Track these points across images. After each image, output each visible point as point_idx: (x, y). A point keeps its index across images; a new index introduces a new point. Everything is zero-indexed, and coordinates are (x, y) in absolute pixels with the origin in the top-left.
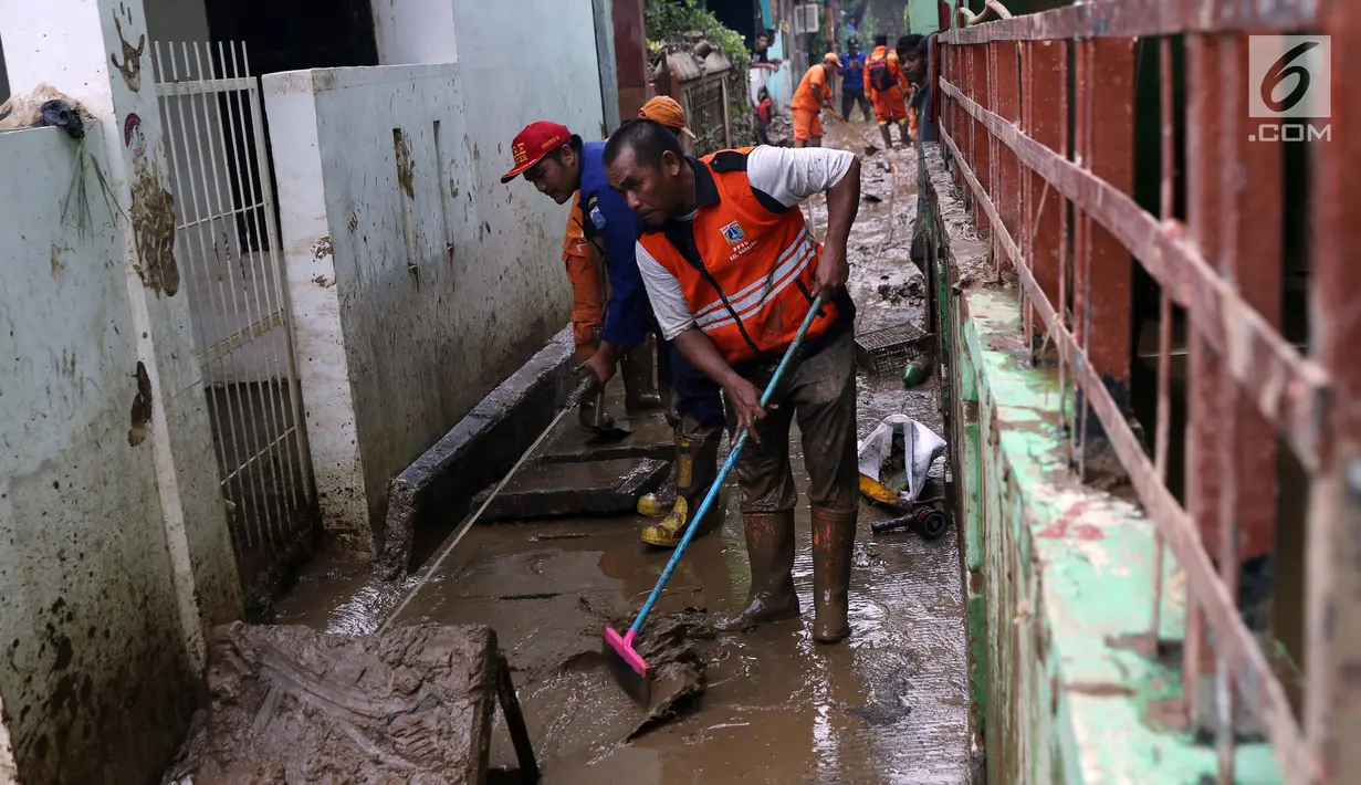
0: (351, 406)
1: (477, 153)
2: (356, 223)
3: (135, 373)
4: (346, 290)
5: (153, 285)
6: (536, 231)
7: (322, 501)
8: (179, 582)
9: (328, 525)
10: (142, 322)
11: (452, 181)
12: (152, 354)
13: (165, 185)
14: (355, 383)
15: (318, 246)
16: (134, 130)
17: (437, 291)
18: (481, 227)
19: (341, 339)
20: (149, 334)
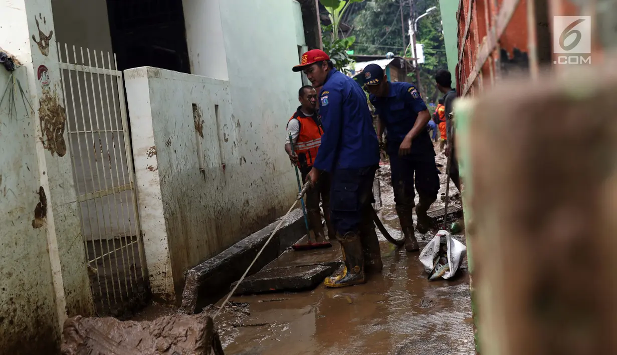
0: (165, 230)
1: (239, 124)
2: (170, 143)
3: (38, 192)
4: (164, 173)
5: (50, 149)
6: (271, 166)
7: (151, 279)
8: (58, 302)
9: (154, 291)
10: (43, 167)
11: (225, 134)
12: (47, 183)
13: (60, 102)
14: (167, 219)
15: (149, 151)
16: (44, 73)
17: (216, 183)
18: (241, 159)
19: (161, 197)
20: (46, 173)
